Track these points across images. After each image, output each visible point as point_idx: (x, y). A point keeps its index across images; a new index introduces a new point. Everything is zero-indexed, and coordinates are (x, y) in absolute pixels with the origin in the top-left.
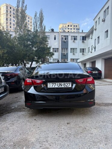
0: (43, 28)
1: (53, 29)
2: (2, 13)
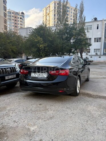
0: (83, 19)
1: (97, 18)
2: (51, 10)
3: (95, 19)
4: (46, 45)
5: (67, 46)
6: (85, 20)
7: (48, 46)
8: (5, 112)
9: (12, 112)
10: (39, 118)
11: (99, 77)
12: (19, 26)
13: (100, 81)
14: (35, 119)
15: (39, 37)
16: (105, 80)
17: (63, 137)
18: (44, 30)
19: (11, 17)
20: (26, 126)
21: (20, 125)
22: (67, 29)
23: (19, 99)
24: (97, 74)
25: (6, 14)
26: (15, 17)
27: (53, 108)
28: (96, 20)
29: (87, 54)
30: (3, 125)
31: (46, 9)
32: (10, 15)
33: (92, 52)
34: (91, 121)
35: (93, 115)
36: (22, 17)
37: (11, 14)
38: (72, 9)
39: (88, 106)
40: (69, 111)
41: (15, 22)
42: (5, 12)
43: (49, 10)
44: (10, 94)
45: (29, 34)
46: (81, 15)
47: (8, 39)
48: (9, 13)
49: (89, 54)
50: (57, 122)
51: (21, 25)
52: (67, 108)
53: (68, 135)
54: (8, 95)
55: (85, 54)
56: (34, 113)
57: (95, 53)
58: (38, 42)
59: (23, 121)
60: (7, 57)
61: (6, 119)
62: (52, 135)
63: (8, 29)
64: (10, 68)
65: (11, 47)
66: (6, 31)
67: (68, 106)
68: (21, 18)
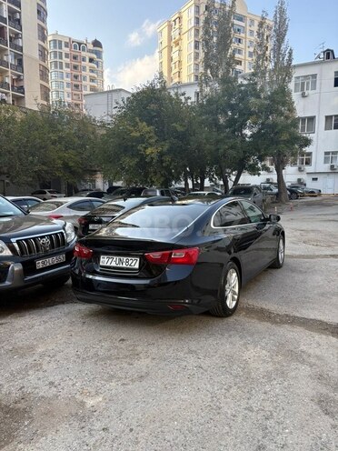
0: (286, 58)
1: (332, 51)
2: (185, 28)
3: (328, 54)
4: (166, 148)
5: (232, 148)
6: (290, 60)
7: (170, 151)
8: (30, 360)
9: (48, 359)
10: (111, 377)
11: (321, 253)
12: (87, 83)
13: (316, 267)
14: (102, 378)
15: (145, 123)
16: (334, 263)
17: (158, 424)
18: (158, 99)
19: (61, 58)
20: (77, 396)
21: (63, 393)
22: (231, 96)
23: (72, 323)
24: (317, 243)
25: (44, 49)
26: (75, 58)
27: (154, 350)
28: (331, 56)
29: (300, 170)
30: (23, 392)
31: (170, 27)
32: (58, 50)
33: (319, 164)
34: (239, 387)
35: (249, 373)
36: (94, 56)
37: (60, 48)
38: (252, 21)
39: (246, 348)
40: (192, 361)
41: (75, 73)
42: (42, 43)
43: (180, 29)
44: (49, 309)
45: (115, 112)
46: (280, 47)
47: (53, 132)
48: (55, 47)
49: (308, 169)
50: (153, 389)
51: (92, 80)
52: (190, 352)
53: (172, 419)
54: (43, 311)
55: (295, 168)
56: (103, 363)
57: (328, 165)
58: (142, 139)
59: (71, 383)
60: (50, 183)
61: (32, 376)
62: (133, 418)
63: (53, 97)
64: (50, 235)
65: (61, 154)
66: (45, 103)
67: (193, 345)
68: (91, 60)
